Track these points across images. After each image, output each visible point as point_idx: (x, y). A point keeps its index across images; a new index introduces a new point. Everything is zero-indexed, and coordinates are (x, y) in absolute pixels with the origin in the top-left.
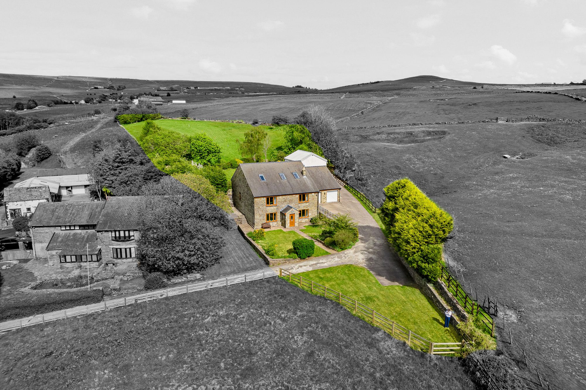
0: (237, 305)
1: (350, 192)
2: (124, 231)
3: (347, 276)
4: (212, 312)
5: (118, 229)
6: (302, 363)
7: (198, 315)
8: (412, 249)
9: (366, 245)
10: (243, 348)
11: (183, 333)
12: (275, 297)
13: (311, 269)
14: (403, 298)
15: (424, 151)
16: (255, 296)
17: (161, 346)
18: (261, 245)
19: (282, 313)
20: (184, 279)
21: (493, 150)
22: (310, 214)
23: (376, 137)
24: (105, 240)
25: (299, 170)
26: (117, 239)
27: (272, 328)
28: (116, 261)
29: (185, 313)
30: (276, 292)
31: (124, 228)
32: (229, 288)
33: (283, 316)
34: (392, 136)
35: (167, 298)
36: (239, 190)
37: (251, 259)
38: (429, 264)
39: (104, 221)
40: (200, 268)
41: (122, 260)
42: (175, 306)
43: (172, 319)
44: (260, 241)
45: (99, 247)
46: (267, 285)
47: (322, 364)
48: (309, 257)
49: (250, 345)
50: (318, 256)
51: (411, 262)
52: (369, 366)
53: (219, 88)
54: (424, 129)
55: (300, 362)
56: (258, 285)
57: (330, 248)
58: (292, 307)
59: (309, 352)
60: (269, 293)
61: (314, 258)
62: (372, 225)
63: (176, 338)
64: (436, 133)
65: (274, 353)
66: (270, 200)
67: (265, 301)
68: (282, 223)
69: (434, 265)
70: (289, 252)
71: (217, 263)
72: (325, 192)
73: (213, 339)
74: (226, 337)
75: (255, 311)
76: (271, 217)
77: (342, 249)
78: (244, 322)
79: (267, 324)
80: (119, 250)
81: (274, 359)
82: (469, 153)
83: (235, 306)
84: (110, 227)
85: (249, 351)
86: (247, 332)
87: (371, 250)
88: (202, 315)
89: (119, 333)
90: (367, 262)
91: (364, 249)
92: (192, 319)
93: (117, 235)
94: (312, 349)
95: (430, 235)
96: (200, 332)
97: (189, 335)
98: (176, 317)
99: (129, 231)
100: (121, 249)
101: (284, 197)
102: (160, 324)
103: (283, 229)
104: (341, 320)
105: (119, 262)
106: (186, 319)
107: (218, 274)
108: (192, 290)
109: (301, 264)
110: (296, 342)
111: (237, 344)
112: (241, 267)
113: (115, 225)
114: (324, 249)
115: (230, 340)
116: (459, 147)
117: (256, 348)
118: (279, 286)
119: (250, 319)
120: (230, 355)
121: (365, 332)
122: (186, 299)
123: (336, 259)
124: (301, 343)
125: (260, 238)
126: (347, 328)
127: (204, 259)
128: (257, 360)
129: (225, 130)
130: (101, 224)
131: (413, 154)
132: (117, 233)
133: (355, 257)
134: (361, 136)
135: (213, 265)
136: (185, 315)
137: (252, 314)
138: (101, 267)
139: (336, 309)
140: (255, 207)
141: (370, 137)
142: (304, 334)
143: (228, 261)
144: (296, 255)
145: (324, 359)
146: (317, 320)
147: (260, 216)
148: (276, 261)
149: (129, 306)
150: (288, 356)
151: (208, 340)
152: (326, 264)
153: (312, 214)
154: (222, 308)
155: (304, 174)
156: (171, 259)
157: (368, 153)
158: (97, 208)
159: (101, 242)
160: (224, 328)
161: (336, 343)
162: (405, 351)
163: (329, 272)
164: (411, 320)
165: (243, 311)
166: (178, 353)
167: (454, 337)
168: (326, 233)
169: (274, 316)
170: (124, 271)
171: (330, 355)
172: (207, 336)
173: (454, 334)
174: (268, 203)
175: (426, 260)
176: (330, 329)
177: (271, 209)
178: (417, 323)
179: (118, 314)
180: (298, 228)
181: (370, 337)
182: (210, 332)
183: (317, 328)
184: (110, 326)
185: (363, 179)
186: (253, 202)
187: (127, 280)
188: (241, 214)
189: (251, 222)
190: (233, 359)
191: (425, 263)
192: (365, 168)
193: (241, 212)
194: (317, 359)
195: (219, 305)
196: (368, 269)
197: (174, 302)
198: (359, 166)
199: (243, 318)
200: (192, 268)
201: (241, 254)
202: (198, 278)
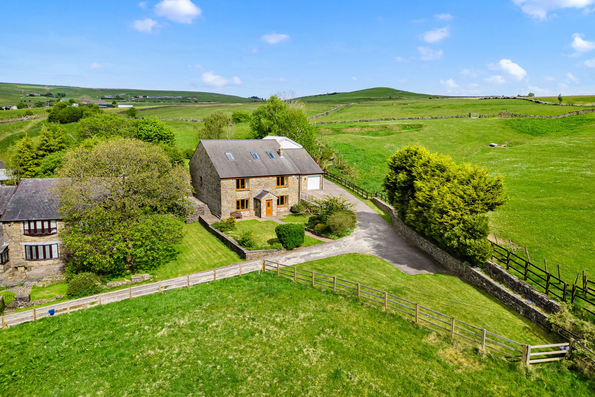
0: (205, 310)
1: (332, 181)
2: (43, 222)
3: (355, 266)
4: (168, 321)
5: (34, 219)
6: (325, 391)
7: (146, 328)
8: (451, 220)
9: (367, 231)
10: (222, 371)
11: (122, 355)
12: (261, 296)
13: (303, 261)
14: (444, 289)
15: (405, 141)
16: (231, 297)
17: (84, 377)
18: (232, 236)
19: (277, 316)
20: (126, 281)
21: (477, 140)
22: (290, 202)
23: (349, 130)
24: (14, 235)
25: (275, 149)
26: (32, 233)
27: (265, 339)
28: (29, 263)
29: (126, 326)
30: (260, 289)
31: (42, 217)
32: (192, 289)
33: (278, 320)
34: (366, 129)
35: (100, 308)
36: (199, 173)
37: (220, 254)
38: (475, 239)
39: (14, 208)
40: (149, 266)
41: (39, 262)
42: (112, 316)
43: (106, 335)
44: (230, 232)
45: (5, 245)
46: (246, 282)
47: (358, 391)
48: (297, 247)
49: (233, 367)
50: (309, 245)
51: (450, 239)
52: (436, 390)
53: (169, 98)
54: (398, 123)
55: (322, 390)
56: (234, 283)
57: (322, 237)
58: (289, 307)
59: (332, 371)
60: (252, 292)
61: (304, 248)
62: (366, 211)
63: (110, 363)
64: (411, 127)
65: (274, 378)
66: (241, 183)
67: (247, 302)
68: (256, 213)
69: (482, 240)
70: (271, 242)
71: (173, 260)
72: (306, 177)
73: (171, 361)
74: (192, 357)
75: (234, 317)
76: (242, 204)
77: (339, 236)
78: (219, 333)
79: (255, 333)
80: (34, 248)
81: (276, 388)
82: (454, 142)
83: (203, 311)
84: (21, 216)
85: (233, 376)
86: (226, 347)
87: (375, 236)
88: (153, 326)
89: (19, 360)
90: (375, 249)
91: (367, 235)
92: (137, 332)
93: (32, 227)
94: (336, 366)
95: (474, 200)
96: (149, 351)
97: (132, 358)
98: (111, 332)
99: (49, 221)
100: (37, 247)
101: (258, 179)
102: (86, 344)
103: (257, 218)
104: (367, 321)
105: (34, 265)
106: (127, 334)
107: (174, 273)
108: (137, 294)
109: (288, 256)
110: (306, 357)
111: (210, 366)
112: (207, 263)
113: (30, 214)
114: (314, 237)
115: (199, 362)
116: (441, 136)
117: (243, 370)
118: (264, 283)
119: (228, 327)
120: (201, 385)
121: (408, 337)
122: (129, 307)
123: (334, 248)
124: (315, 359)
125: (230, 228)
126: (380, 332)
127: (155, 252)
128: (247, 390)
129: (177, 127)
130: (9, 212)
131: (394, 143)
132: (32, 224)
133: (358, 245)
134: (333, 129)
135: (167, 262)
136: (127, 328)
137: (230, 320)
138: (8, 271)
139: (355, 307)
140: (222, 192)
141: (343, 130)
142: (318, 345)
143: (188, 257)
144: (280, 244)
145: (360, 382)
146: (332, 323)
147: (229, 203)
148: (254, 253)
149: (40, 320)
150: (298, 380)
151: (162, 363)
152: (321, 254)
153: (293, 201)
154: (183, 315)
155: (281, 154)
156: (107, 253)
157: (345, 142)
158: (6, 194)
159: (8, 237)
160: (188, 343)
161: (371, 355)
162: (481, 362)
163: (328, 263)
164: (469, 317)
165: (215, 318)
166: (112, 387)
167: (542, 337)
168: (313, 220)
169: (265, 322)
170: (40, 276)
171: (367, 376)
172: (161, 358)
173: (538, 332)
174: (238, 187)
175: (472, 234)
176: (355, 334)
177: (242, 195)
178: (478, 319)
179: (22, 333)
180: (276, 217)
181: (419, 344)
182: (166, 350)
183: (335, 334)
184: (5, 351)
185: (344, 167)
186: (219, 186)
187: (43, 287)
188: (202, 203)
189: (216, 212)
190: (205, 392)
191: (470, 238)
192: (345, 156)
193: (202, 201)
194: (348, 383)
195: (178, 312)
196: (380, 257)
197: (110, 312)
198: (337, 154)
199: (217, 326)
200: (138, 267)
201: (205, 248)
202: (146, 279)
